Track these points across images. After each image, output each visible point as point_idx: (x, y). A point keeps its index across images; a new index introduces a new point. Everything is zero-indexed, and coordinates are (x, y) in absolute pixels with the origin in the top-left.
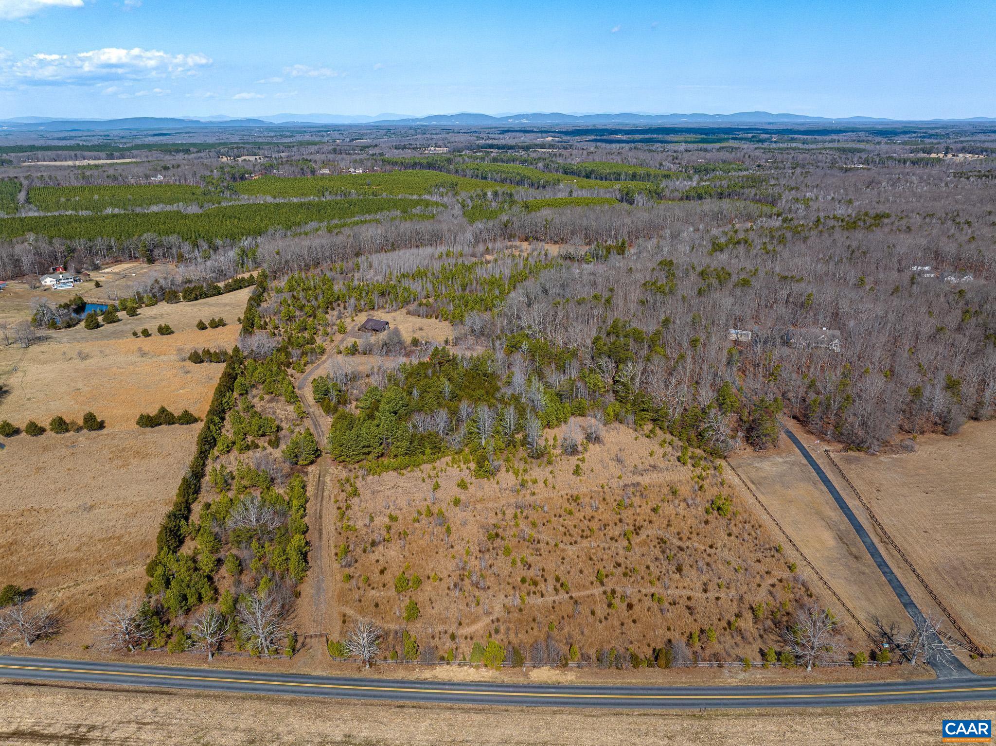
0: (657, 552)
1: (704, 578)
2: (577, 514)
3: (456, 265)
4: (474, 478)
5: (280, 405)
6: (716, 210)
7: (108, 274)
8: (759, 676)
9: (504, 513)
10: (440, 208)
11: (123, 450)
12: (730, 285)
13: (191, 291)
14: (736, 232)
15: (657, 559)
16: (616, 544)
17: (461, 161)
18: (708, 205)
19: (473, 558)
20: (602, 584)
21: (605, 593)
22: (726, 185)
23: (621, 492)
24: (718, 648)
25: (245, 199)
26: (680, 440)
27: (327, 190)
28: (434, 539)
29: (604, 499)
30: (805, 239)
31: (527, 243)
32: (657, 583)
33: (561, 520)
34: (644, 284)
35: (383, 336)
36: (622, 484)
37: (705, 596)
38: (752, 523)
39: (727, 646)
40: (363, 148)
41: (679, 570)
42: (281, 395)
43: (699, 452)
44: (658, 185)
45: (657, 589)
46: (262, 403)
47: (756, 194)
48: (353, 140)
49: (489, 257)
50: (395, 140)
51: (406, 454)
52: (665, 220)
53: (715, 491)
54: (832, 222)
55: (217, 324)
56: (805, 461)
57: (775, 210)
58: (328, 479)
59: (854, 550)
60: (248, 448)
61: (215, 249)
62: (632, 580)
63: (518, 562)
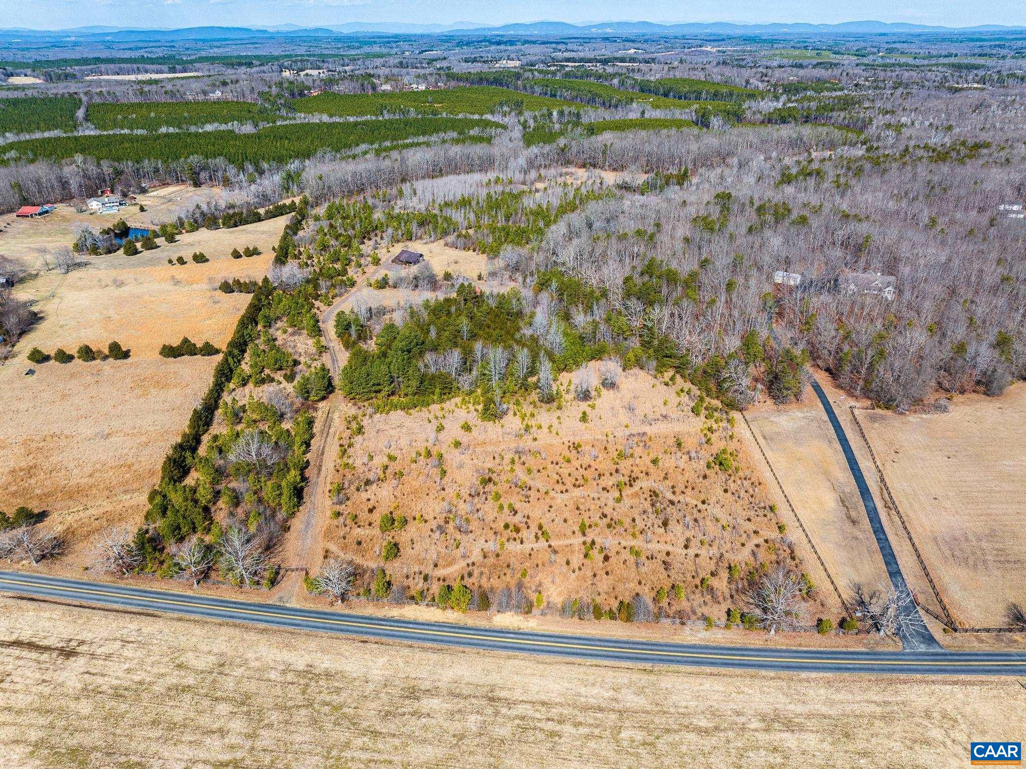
0: (647, 505)
1: (688, 534)
2: (574, 462)
3: (503, 193)
4: (479, 421)
5: (301, 338)
6: (794, 136)
7: (154, 197)
8: (719, 636)
9: (502, 458)
10: (500, 130)
11: (145, 379)
12: (787, 224)
13: (232, 217)
15: (644, 512)
16: (607, 495)
17: (531, 77)
18: (786, 131)
19: (462, 502)
22: (814, 108)
23: (625, 442)
25: (301, 118)
26: (700, 388)
29: (606, 448)
30: (884, 173)
31: (584, 170)
32: (639, 536)
33: (557, 467)
34: (695, 220)
36: (627, 433)
37: (685, 551)
38: (753, 479)
39: (695, 604)
40: (431, 61)
41: (665, 524)
42: (304, 328)
44: (740, 106)
45: (637, 543)
46: (285, 336)
47: (845, 118)
49: (539, 185)
50: (467, 52)
51: (416, 393)
52: (736, 148)
53: (722, 445)
54: (920, 153)
55: (252, 252)
56: (825, 417)
57: (862, 137)
58: (336, 416)
59: (853, 514)
60: (263, 381)
61: (261, 173)
62: (615, 532)
63: (505, 507)
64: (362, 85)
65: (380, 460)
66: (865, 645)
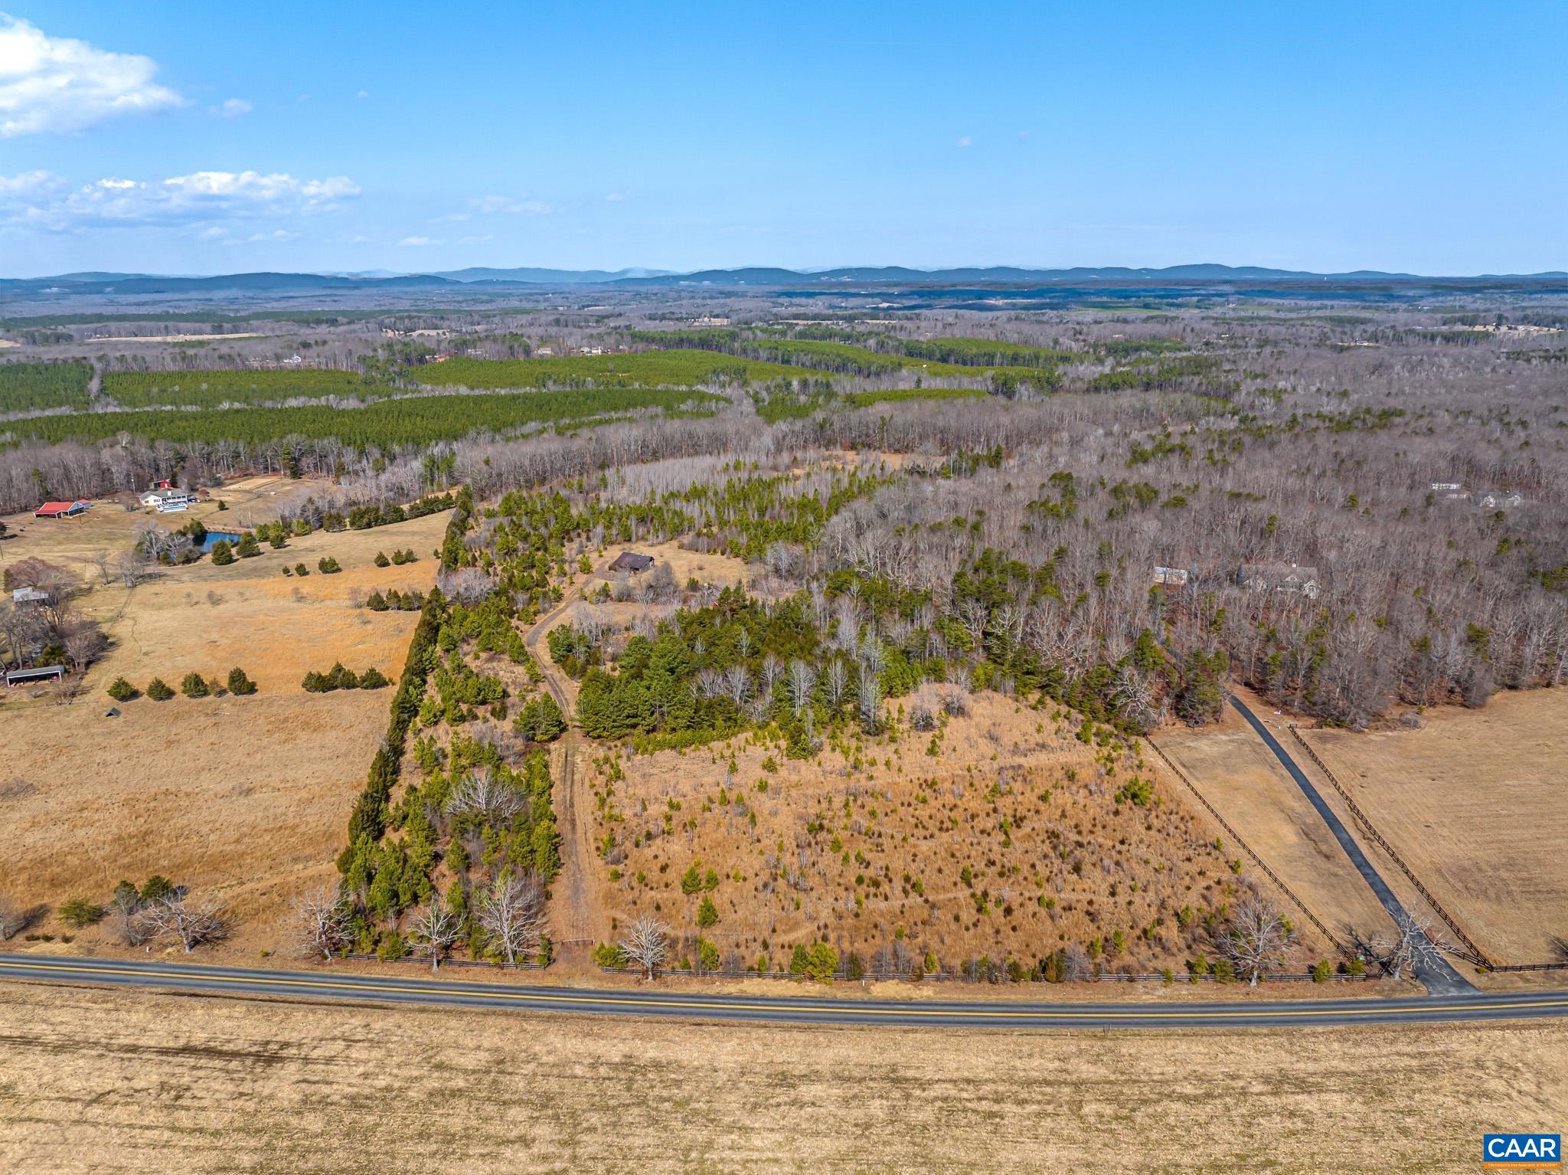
0: (1046, 848)
1: (1111, 880)
2: (933, 802)
3: (749, 480)
4: (785, 759)
5: (502, 665)
6: (1138, 405)
7: (234, 491)
9: (830, 802)
10: (722, 404)
11: (286, 720)
12: (1157, 506)
13: (362, 515)
14: (1168, 435)
15: (1046, 856)
16: (988, 839)
17: (751, 336)
18: (1128, 399)
19: (789, 855)
20: (970, 885)
21: (973, 895)
22: (1155, 372)
23: (995, 777)
24: (1128, 960)
25: (427, 389)
26: (1081, 712)
27: (550, 377)
28: (734, 832)
29: (971, 785)
30: (1272, 446)
31: (854, 453)
32: (1045, 884)
33: (911, 809)
34: (1029, 506)
35: (647, 576)
36: (996, 766)
37: (1112, 900)
38: (1181, 814)
39: (1141, 958)
40: (601, 319)
41: (1077, 869)
42: (503, 653)
43: (1106, 727)
44: (1052, 371)
45: (1047, 892)
46: (478, 663)
47: (1200, 384)
48: (584, 307)
49: (797, 472)
50: (648, 307)
51: (688, 727)
52: (1061, 420)
53: (1129, 775)
54: (1314, 423)
55: (405, 558)
56: (1259, 739)
57: (1230, 406)
58: (578, 759)
59: (1324, 848)
60: (462, 719)
61: (393, 458)
62: (1011, 881)
63: (852, 858)
64: (511, 348)
65: (656, 810)
66: (1378, 992)
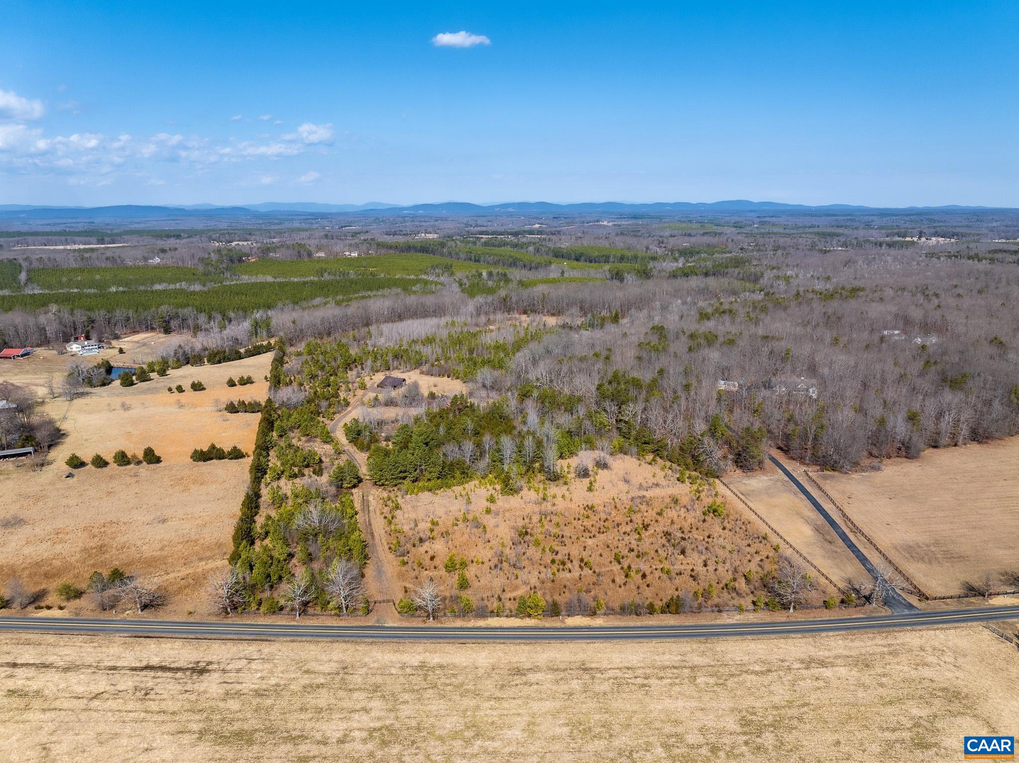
0: (664, 541)
1: (704, 558)
2: (593, 518)
3: (462, 332)
4: (500, 495)
5: (317, 444)
6: (701, 286)
7: (128, 342)
8: (751, 617)
9: (530, 519)
10: (439, 287)
11: (182, 478)
12: (718, 344)
13: (215, 355)
14: (721, 304)
15: (664, 546)
16: (628, 537)
17: (454, 245)
18: (695, 282)
19: (508, 549)
21: (622, 568)
22: (711, 266)
23: (630, 503)
24: (716, 600)
25: (245, 278)
26: (679, 465)
27: (326, 271)
28: (473, 537)
29: (616, 507)
30: (785, 309)
31: (526, 316)
32: (664, 561)
33: (580, 522)
34: (639, 345)
35: (402, 390)
36: (630, 497)
37: (705, 569)
38: (743, 520)
39: (725, 599)
40: (355, 234)
41: (683, 552)
42: (316, 437)
43: (694, 473)
44: (646, 266)
45: (666, 565)
46: (301, 443)
47: (739, 273)
48: (342, 227)
49: (491, 327)
50: (385, 227)
51: (438, 478)
52: (654, 294)
53: (710, 500)
54: (810, 296)
55: (246, 381)
56: (786, 478)
57: (758, 286)
58: (371, 498)
59: (828, 538)
60: (295, 476)
61: (230, 321)
62: (644, 560)
63: (547, 550)
64: (298, 252)
65: (425, 524)
66: (864, 613)
